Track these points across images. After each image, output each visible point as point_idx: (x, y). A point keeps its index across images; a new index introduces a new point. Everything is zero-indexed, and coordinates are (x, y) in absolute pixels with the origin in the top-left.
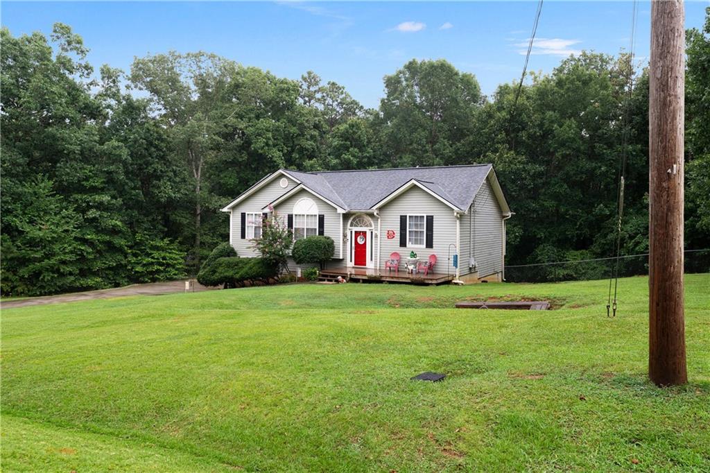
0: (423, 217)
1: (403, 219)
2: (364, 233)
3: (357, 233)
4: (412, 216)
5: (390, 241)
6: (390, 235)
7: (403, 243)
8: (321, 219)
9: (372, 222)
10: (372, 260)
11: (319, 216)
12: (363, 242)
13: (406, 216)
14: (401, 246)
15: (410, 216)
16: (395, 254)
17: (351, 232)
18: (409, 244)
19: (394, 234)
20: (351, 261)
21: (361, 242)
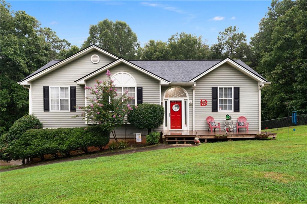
0: (231, 88)
1: (214, 90)
2: (179, 103)
3: (173, 103)
4: (222, 88)
5: (203, 108)
6: (203, 103)
7: (214, 109)
8: (140, 91)
9: (187, 93)
10: (186, 123)
11: (137, 88)
12: (178, 110)
13: (217, 88)
14: (212, 111)
15: (220, 88)
16: (210, 118)
17: (166, 102)
18: (219, 110)
19: (206, 102)
20: (166, 126)
21: (176, 109)
